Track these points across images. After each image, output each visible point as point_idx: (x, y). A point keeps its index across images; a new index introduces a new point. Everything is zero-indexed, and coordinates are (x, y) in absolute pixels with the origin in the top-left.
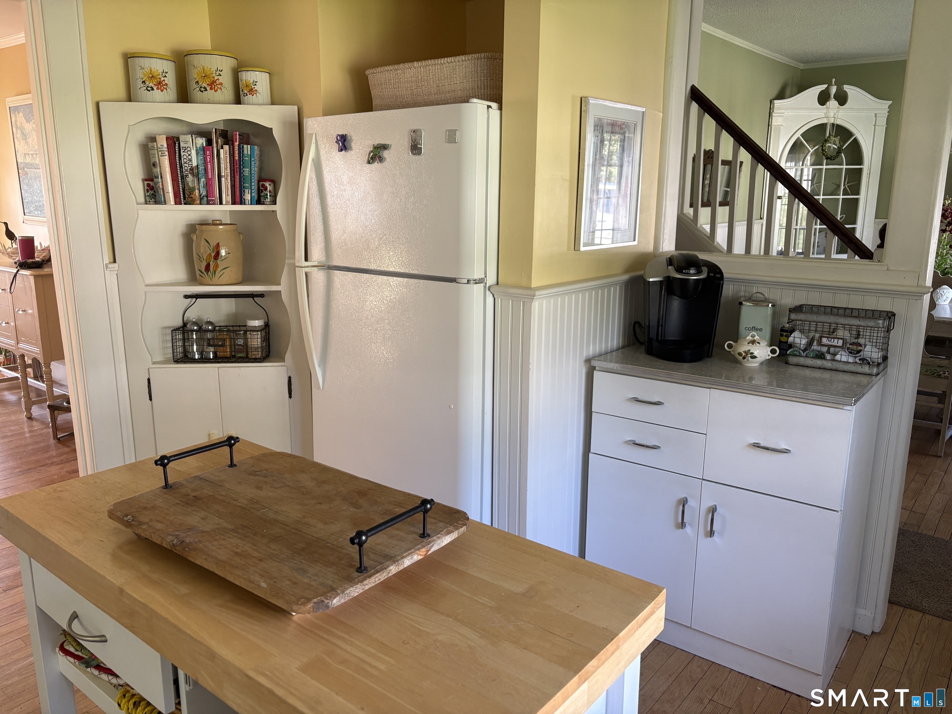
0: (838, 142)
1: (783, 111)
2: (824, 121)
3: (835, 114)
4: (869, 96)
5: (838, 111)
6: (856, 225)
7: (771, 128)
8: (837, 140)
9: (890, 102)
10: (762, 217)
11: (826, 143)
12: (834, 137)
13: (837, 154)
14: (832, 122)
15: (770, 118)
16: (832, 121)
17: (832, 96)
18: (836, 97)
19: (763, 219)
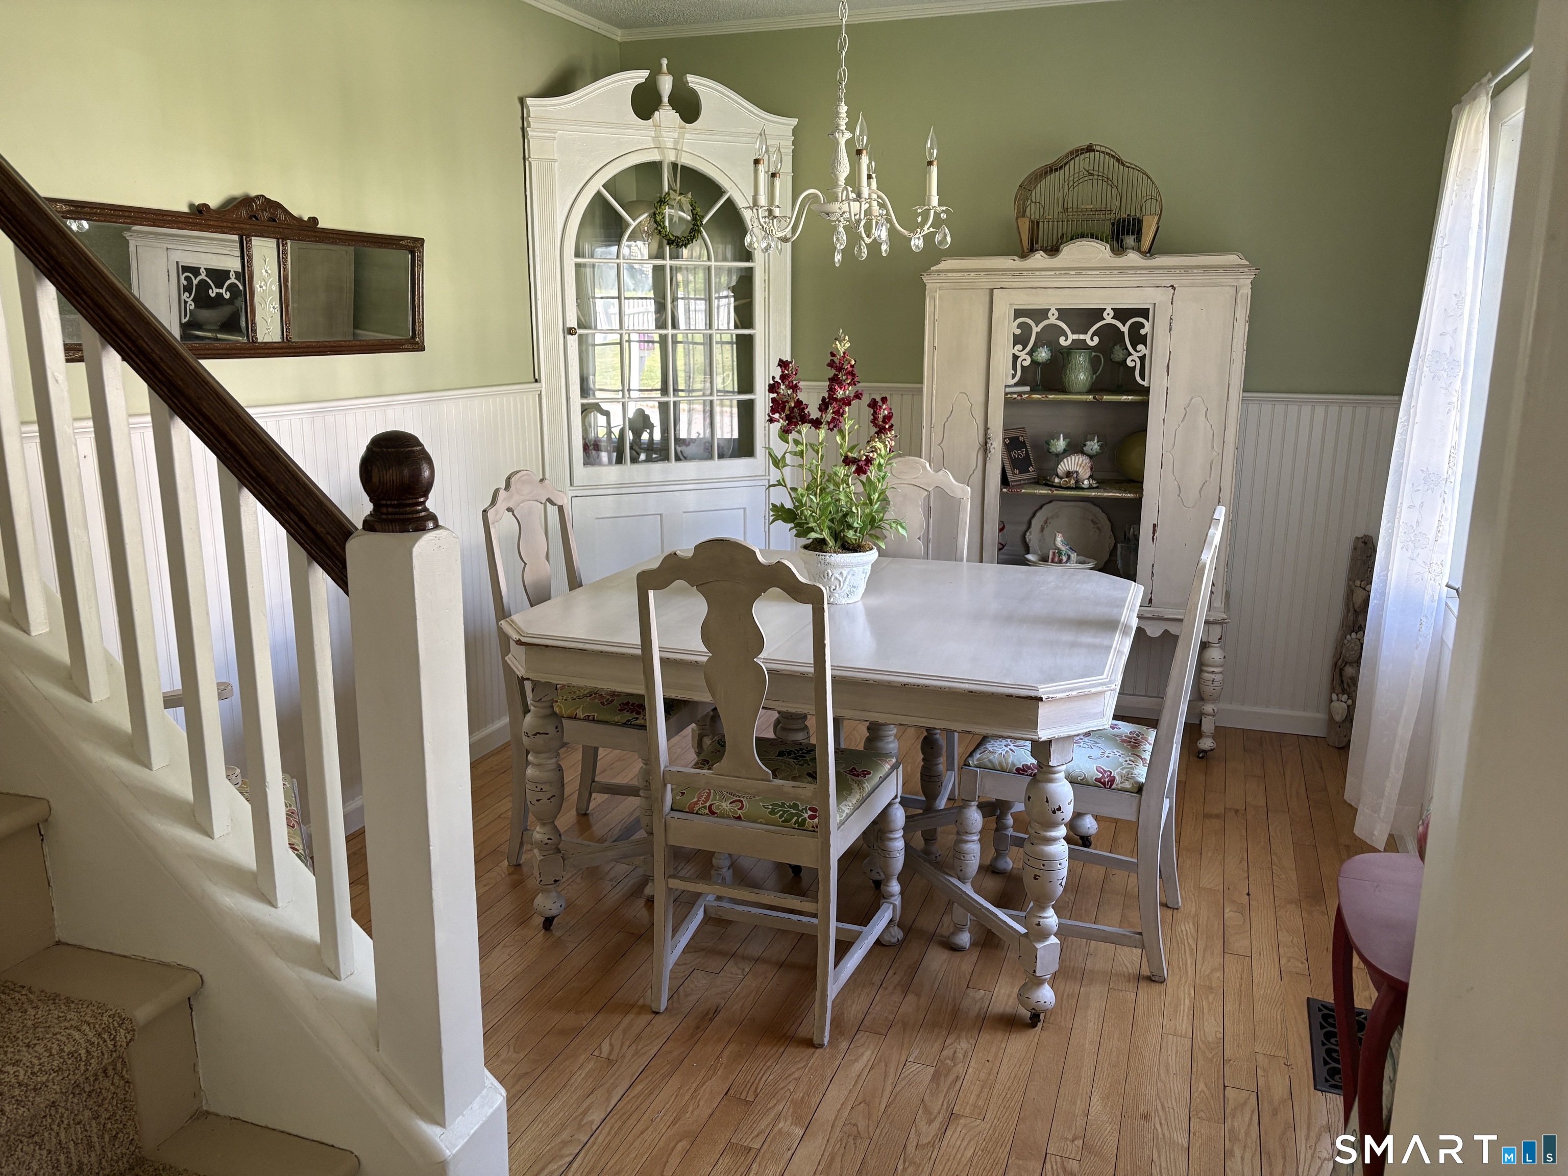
0: (687, 207)
1: (552, 127)
2: (654, 157)
3: (676, 142)
4: (746, 105)
5: (681, 136)
6: (755, 394)
7: (530, 163)
8: (686, 200)
9: (794, 122)
10: (537, 377)
11: (663, 207)
12: (681, 194)
13: (690, 233)
14: (673, 159)
15: (526, 141)
16: (671, 157)
17: (665, 100)
18: (675, 102)
19: (540, 382)
